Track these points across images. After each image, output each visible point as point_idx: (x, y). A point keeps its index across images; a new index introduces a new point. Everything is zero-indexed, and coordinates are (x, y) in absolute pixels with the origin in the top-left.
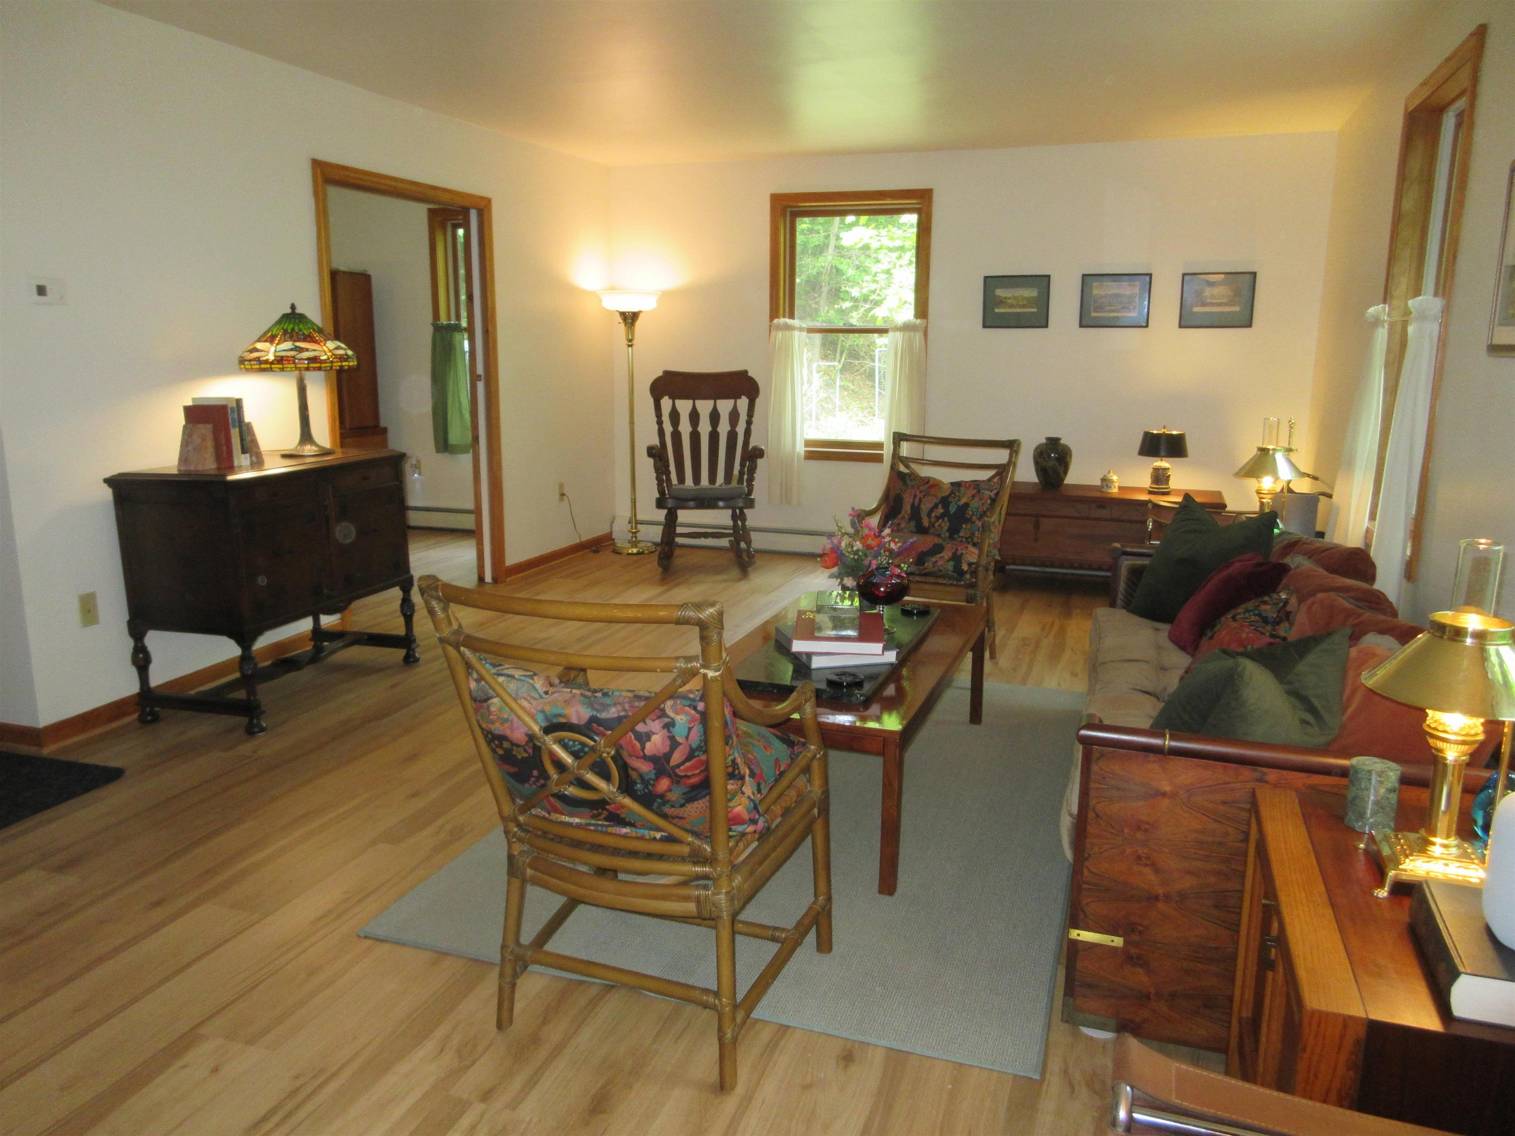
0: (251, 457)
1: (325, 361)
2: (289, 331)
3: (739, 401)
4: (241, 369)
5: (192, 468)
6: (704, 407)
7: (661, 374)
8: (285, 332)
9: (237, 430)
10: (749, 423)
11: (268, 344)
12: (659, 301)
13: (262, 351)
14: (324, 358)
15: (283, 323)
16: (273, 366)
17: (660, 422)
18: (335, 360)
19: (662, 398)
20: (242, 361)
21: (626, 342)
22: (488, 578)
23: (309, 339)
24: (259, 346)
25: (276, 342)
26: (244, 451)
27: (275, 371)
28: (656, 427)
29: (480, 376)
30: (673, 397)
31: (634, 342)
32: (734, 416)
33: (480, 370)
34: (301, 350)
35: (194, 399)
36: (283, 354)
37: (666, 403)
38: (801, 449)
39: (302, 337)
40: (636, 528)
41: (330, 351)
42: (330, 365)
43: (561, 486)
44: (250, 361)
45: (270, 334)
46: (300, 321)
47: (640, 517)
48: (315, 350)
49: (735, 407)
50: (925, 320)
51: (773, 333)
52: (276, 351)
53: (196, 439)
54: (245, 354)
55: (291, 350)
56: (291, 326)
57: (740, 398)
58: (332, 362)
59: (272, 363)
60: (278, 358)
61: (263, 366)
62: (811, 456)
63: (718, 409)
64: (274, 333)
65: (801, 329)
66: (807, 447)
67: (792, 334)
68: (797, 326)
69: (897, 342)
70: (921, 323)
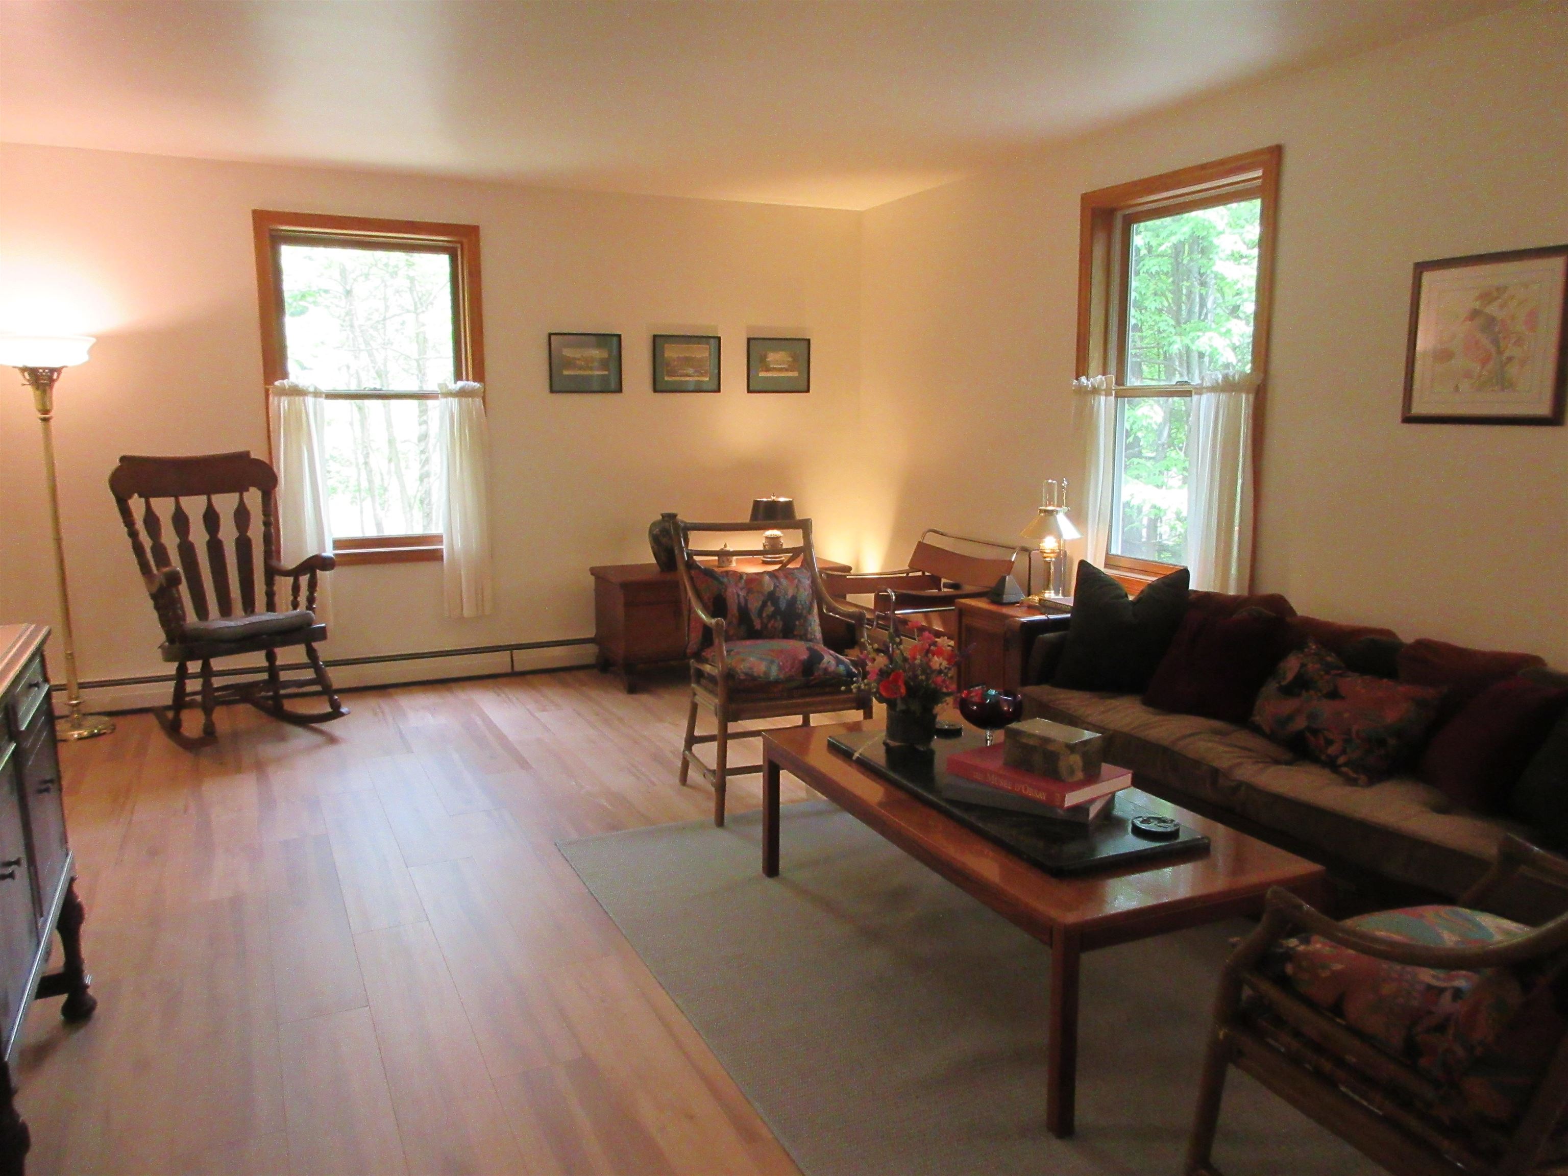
3: (245, 494)
6: (194, 505)
7: (120, 463)
10: (267, 524)
12: (91, 351)
17: (133, 534)
19: (130, 497)
21: (38, 413)
28: (129, 542)
30: (146, 495)
32: (242, 516)
37: (137, 504)
40: (78, 697)
49: (242, 506)
50: (484, 384)
51: (273, 400)
57: (247, 490)
63: (216, 508)
65: (317, 394)
66: (338, 550)
67: (304, 401)
68: (312, 389)
69: (452, 410)
70: (475, 386)
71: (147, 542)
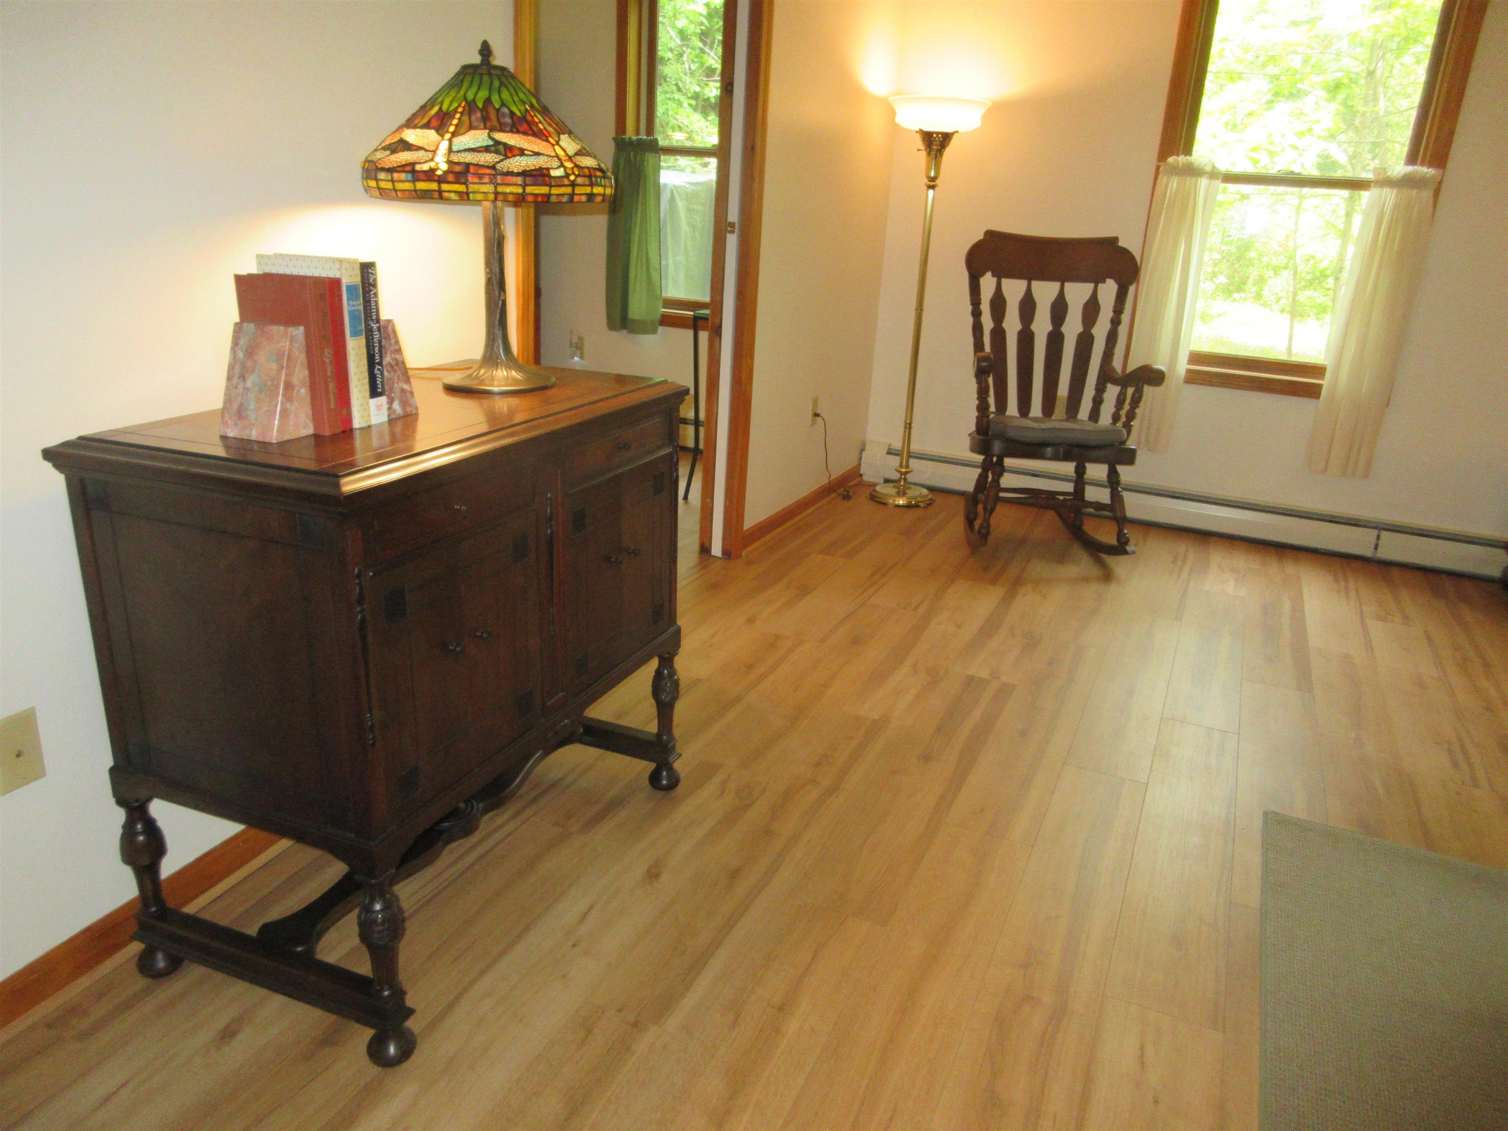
0: (391, 402)
1: (558, 182)
2: (480, 105)
3: (1101, 287)
4: (367, 189)
5: (254, 434)
6: (1045, 292)
7: (982, 237)
8: (471, 107)
9: (362, 341)
10: (1116, 322)
11: (432, 134)
12: (985, 117)
13: (419, 148)
14: (558, 173)
15: (465, 85)
16: (445, 187)
17: (976, 314)
18: (580, 180)
19: (983, 274)
20: (371, 170)
21: (926, 181)
22: (717, 549)
23: (525, 127)
24: (411, 136)
25: (452, 129)
26: (374, 392)
27: (448, 201)
28: (970, 320)
29: (732, 225)
30: (999, 275)
31: (938, 182)
32: (1091, 309)
33: (733, 215)
34: (509, 151)
35: (260, 258)
36: (468, 158)
37: (988, 283)
38: (1182, 366)
39: (508, 120)
40: (907, 466)
41: (570, 158)
42: (568, 190)
43: (815, 401)
44: (390, 170)
45: (436, 109)
46: (502, 84)
47: (915, 447)
48: (537, 154)
49: (1094, 298)
50: (1441, 171)
51: (1163, 179)
52: (450, 150)
53: (265, 360)
54: (380, 155)
55: (487, 149)
56: (483, 94)
57: (1104, 282)
58: (573, 185)
59: (441, 180)
60: (458, 169)
61: (422, 186)
62: (1193, 378)
63: (1067, 299)
64: (445, 108)
65: (1214, 175)
66: (1193, 365)
67: (1196, 183)
68: (1208, 169)
69: (1384, 205)
70: (1427, 173)
71: (988, 323)
